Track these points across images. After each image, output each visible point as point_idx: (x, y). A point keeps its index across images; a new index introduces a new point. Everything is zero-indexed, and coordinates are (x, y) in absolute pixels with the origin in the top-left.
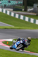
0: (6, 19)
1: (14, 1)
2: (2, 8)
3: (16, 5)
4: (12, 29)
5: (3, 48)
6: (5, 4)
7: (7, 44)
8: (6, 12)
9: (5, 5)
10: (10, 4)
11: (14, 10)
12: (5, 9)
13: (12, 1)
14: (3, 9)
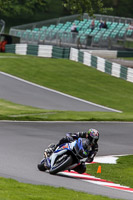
0: (92, 85)
1: (121, 25)
2: (79, 48)
3: (129, 36)
4: (114, 120)
5: (82, 190)
6: (87, 32)
7: (96, 175)
8: (94, 60)
9: (89, 38)
10: (106, 33)
11: (120, 55)
12: (91, 51)
13: (114, 24)
14: (81, 50)
